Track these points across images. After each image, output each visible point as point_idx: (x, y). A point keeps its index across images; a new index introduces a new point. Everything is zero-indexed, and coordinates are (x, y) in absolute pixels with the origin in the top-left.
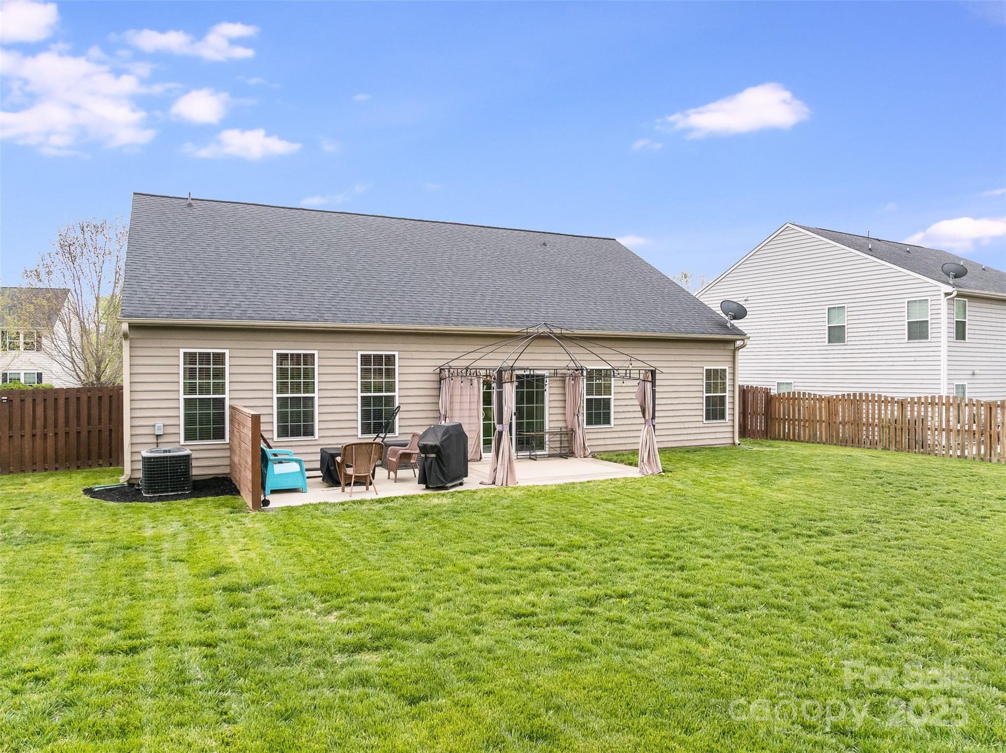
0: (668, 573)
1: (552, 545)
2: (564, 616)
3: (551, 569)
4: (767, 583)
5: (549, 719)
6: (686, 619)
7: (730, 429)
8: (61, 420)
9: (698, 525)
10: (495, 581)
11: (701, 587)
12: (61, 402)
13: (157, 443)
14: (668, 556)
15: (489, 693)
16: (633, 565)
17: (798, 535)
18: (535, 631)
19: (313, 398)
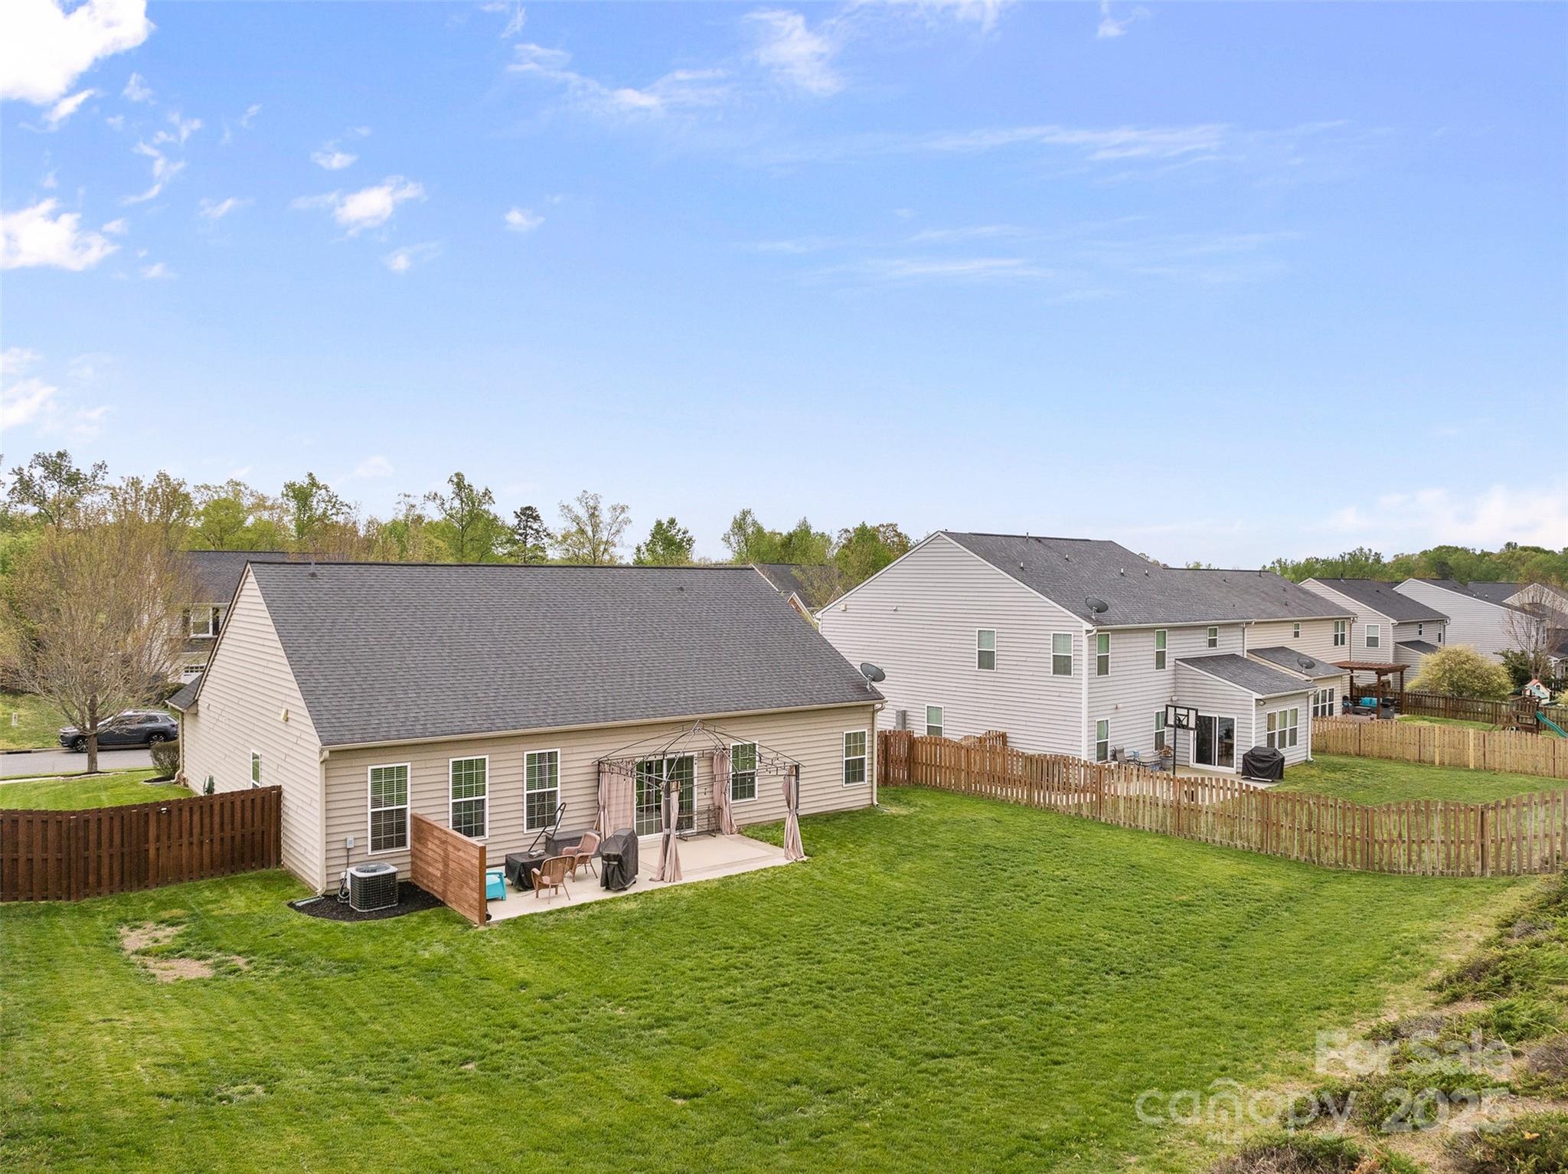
0: (810, 967)
1: (732, 948)
2: (754, 1001)
3: (736, 968)
4: (870, 970)
5: (760, 1050)
6: (821, 997)
7: (869, 790)
8: (217, 826)
9: (832, 922)
10: (703, 979)
11: (830, 976)
12: (217, 808)
13: (348, 856)
14: (810, 952)
15: (731, 1042)
16: (788, 961)
17: (898, 928)
18: (740, 1011)
19: (483, 800)
